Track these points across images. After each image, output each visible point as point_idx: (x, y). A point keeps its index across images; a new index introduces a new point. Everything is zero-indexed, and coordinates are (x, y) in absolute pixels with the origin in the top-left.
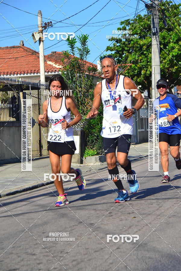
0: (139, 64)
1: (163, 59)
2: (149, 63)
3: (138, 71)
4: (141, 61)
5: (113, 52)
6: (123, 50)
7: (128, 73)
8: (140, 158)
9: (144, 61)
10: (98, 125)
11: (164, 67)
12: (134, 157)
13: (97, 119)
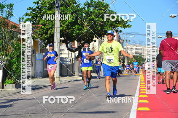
0: (47, 26)
1: (63, 24)
2: (53, 26)
3: (46, 31)
4: (48, 24)
5: (30, 17)
6: (37, 16)
7: (40, 31)
8: (44, 87)
9: (50, 25)
10: (16, 63)
11: (63, 29)
12: (39, 86)
13: (15, 59)
